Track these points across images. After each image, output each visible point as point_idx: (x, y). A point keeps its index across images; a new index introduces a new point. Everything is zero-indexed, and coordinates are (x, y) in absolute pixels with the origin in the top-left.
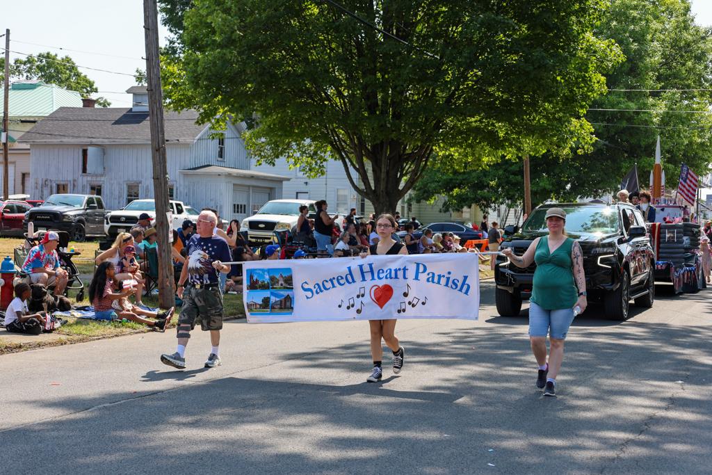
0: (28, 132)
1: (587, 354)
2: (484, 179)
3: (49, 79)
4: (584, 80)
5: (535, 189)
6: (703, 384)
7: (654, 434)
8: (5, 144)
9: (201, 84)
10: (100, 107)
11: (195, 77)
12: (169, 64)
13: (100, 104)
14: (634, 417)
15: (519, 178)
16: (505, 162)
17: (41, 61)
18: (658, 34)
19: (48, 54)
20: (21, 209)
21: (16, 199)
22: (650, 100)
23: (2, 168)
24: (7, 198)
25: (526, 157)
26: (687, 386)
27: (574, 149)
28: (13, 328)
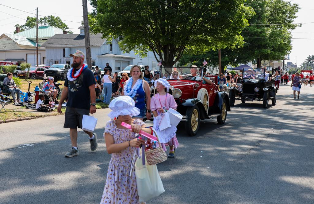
0: (45, 43)
1: (239, 119)
2: (205, 57)
3: (52, 25)
4: (240, 20)
5: (223, 61)
6: (278, 129)
7: (261, 146)
8: (37, 47)
9: (103, 25)
10: (69, 34)
11: (101, 23)
12: (92, 18)
13: (70, 33)
14: (254, 141)
15: (217, 57)
16: (212, 51)
17: (49, 18)
18: (269, 4)
19: (51, 16)
20: (43, 70)
21: (41, 66)
22: (266, 28)
23: (36, 56)
24: (38, 66)
25: (219, 49)
26: (275, 130)
27: (237, 46)
28: (39, 110)
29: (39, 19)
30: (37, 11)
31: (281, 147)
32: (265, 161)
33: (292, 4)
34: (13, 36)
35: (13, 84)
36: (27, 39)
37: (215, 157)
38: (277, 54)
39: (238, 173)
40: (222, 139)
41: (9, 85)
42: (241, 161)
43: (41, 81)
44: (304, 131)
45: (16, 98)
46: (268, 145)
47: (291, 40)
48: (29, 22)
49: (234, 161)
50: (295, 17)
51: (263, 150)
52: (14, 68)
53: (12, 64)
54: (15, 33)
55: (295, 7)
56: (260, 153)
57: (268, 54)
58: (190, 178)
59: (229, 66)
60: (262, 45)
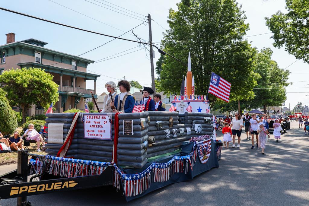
4: (252, 82)
5: (241, 107)
6: (281, 155)
7: (270, 167)
11: (163, 85)
12: (157, 82)
14: (265, 163)
15: (237, 105)
16: (233, 101)
18: (269, 71)
19: (133, 81)
22: (268, 86)
25: (239, 100)
26: (279, 155)
27: (250, 98)
31: (284, 168)
32: (274, 178)
33: (285, 70)
37: (239, 175)
38: (276, 102)
39: (256, 187)
40: (243, 162)
42: (257, 179)
44: (299, 156)
46: (275, 166)
47: (286, 93)
49: (252, 179)
50: (287, 79)
51: (272, 170)
55: (287, 72)
56: (270, 172)
57: (271, 102)
58: (223, 191)
59: (245, 110)
60: (266, 97)
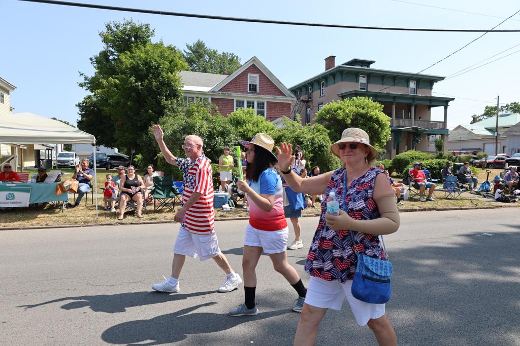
0: (506, 131)
8: (496, 136)
17: (512, 106)
19: (515, 102)
20: (502, 159)
21: (500, 155)
23: (495, 145)
24: (496, 155)
28: (498, 200)
29: (500, 107)
30: (498, 100)
34: (469, 127)
35: (470, 173)
36: (485, 128)
41: (465, 173)
43: (502, 171)
45: (473, 187)
48: (488, 111)
52: (471, 158)
53: (468, 153)
54: (471, 123)
